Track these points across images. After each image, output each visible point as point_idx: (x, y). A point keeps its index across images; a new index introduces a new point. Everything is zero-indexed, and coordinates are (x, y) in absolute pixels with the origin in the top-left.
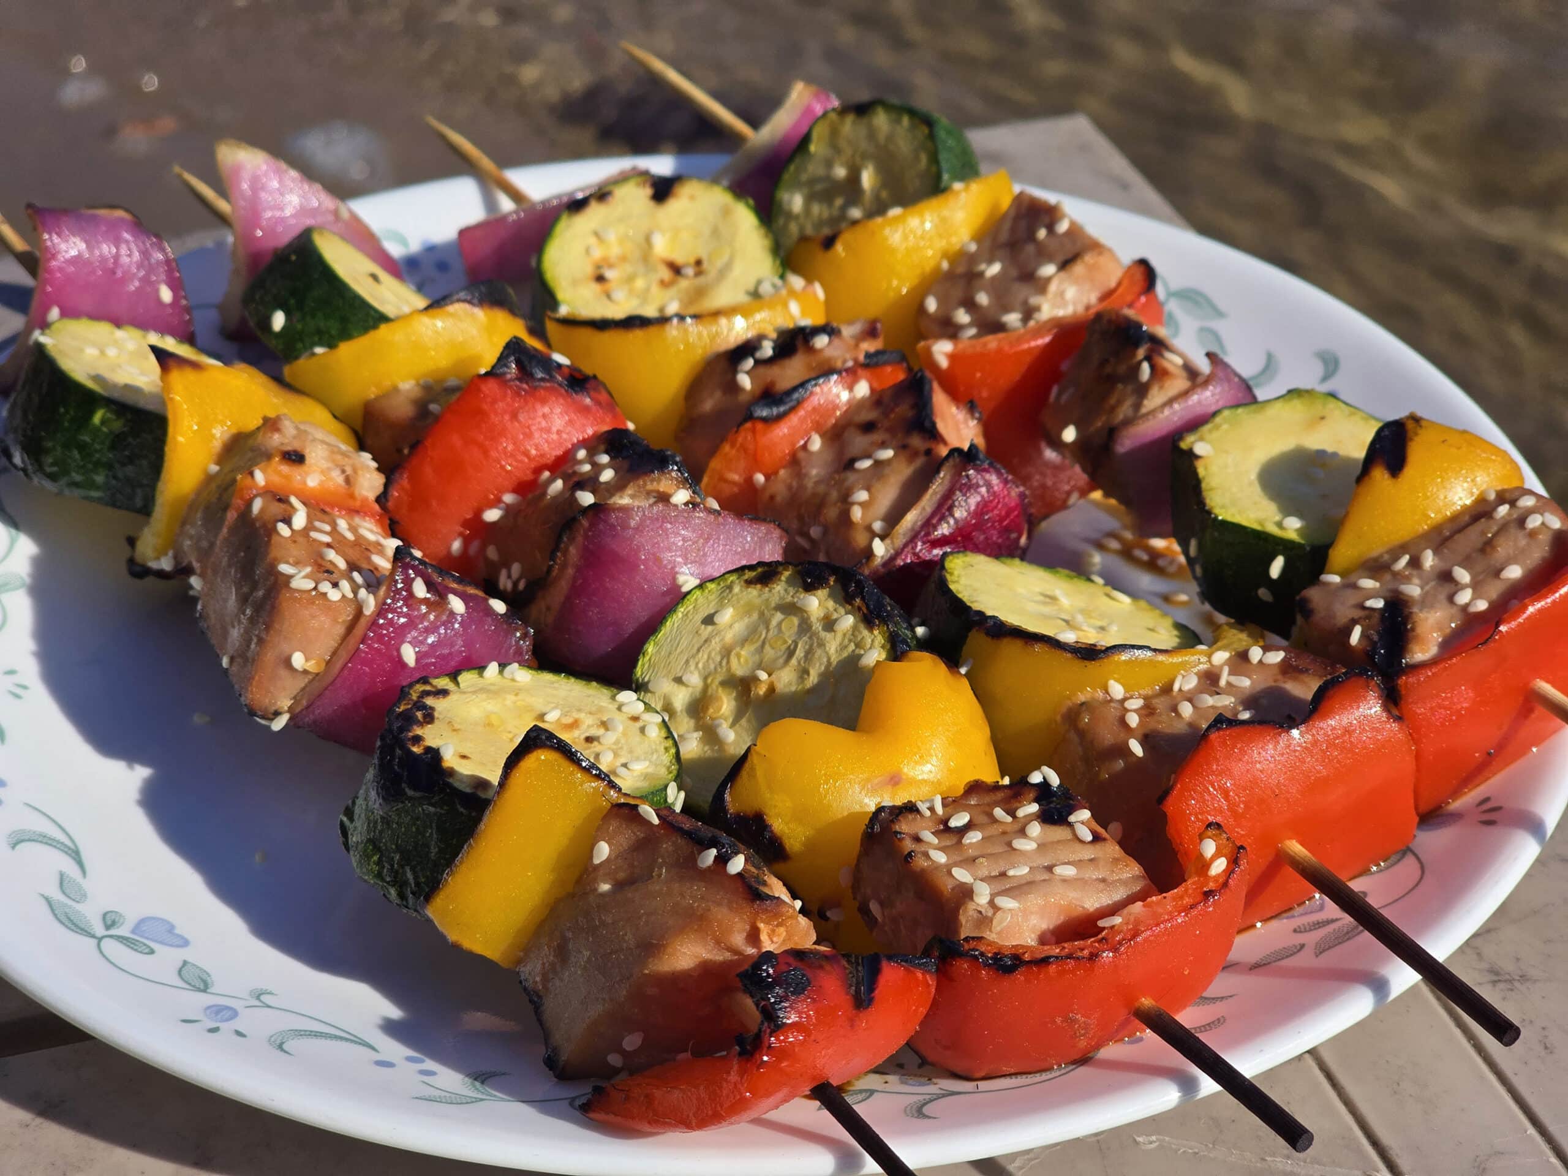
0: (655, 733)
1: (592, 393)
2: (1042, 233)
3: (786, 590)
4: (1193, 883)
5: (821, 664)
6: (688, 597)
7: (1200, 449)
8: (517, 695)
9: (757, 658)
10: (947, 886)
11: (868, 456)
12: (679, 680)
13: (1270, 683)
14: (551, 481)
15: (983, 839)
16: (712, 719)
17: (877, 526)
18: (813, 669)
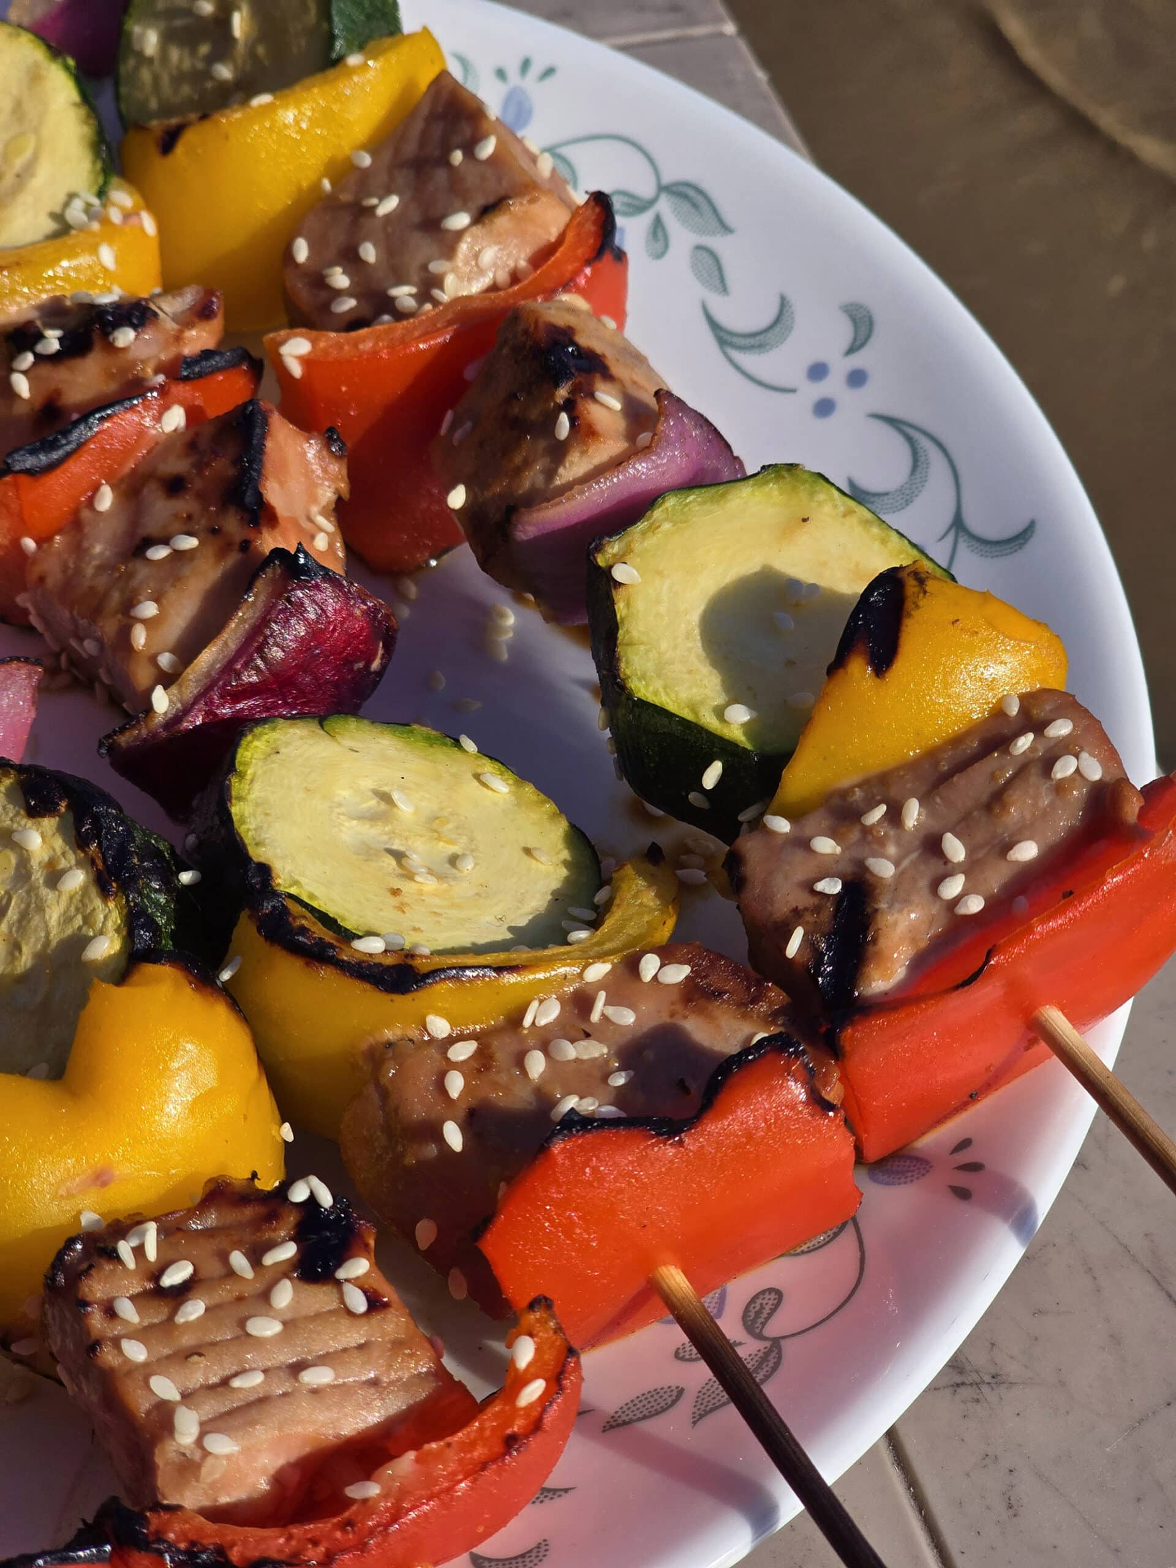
2: (457, 157)
4: (496, 1416)
5: (37, 940)
7: (620, 573)
10: (142, 1406)
11: (165, 541)
13: (665, 1018)
15: (207, 1310)
17: (165, 660)
18: (27, 944)
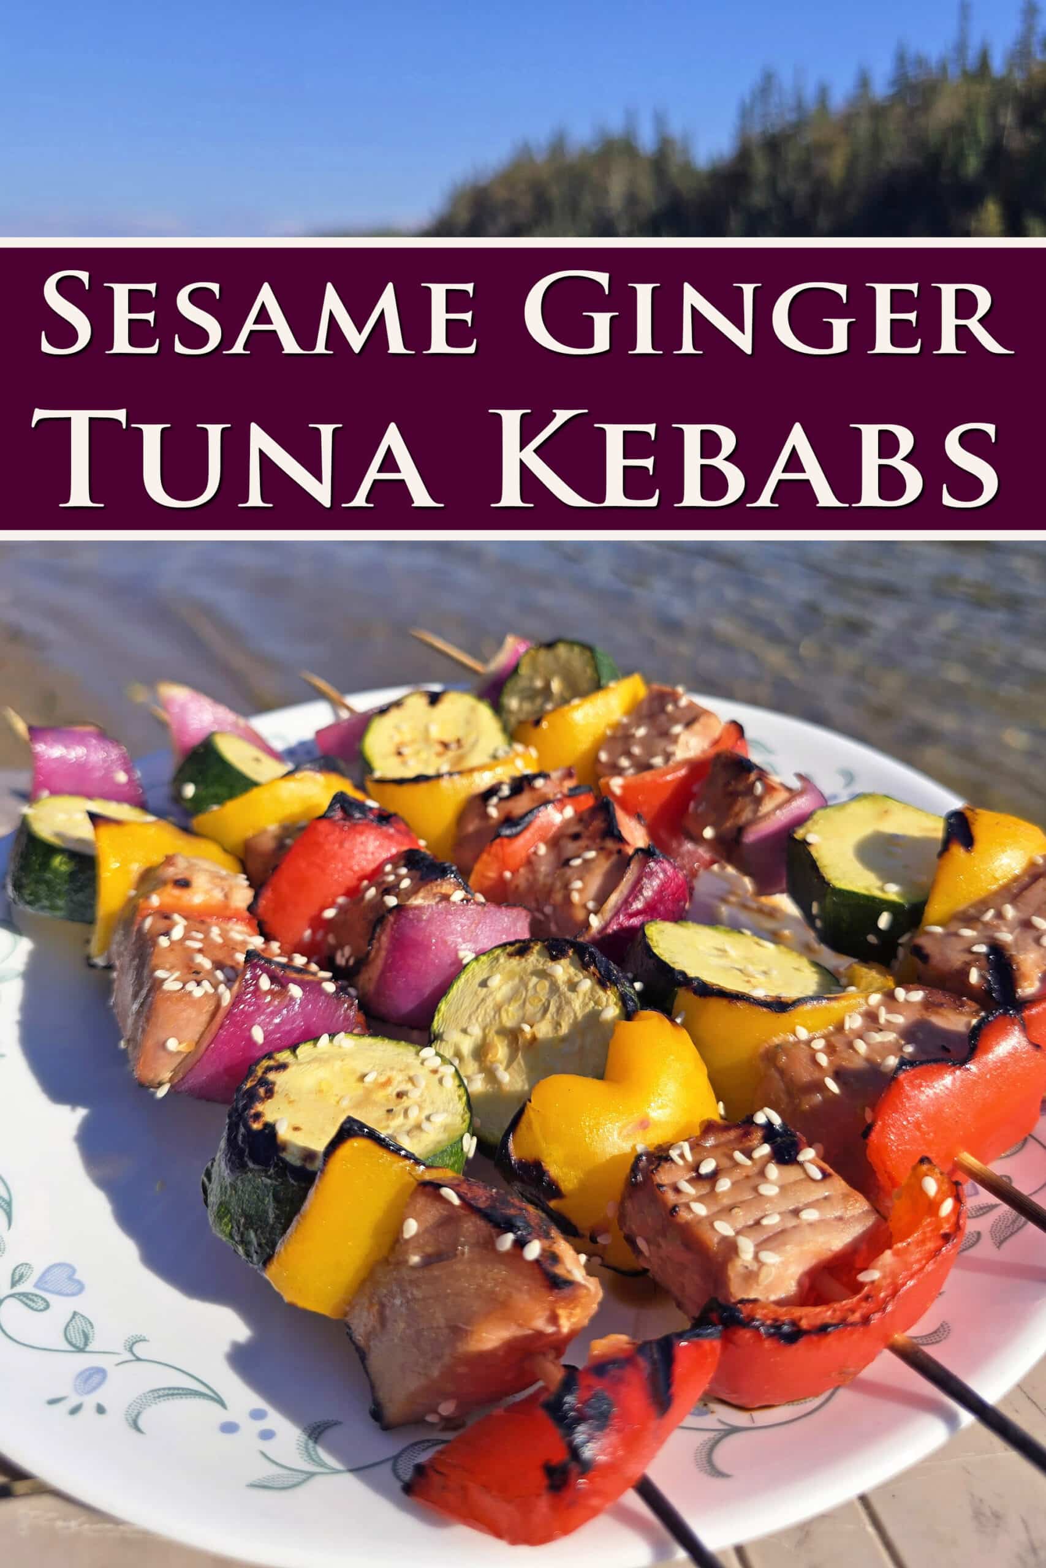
0: (450, 1083)
1: (395, 825)
2: (670, 708)
3: (537, 960)
4: (931, 1224)
5: (569, 1019)
6: (468, 966)
7: (810, 839)
8: (342, 1060)
9: (521, 1013)
10: (713, 1241)
11: (578, 856)
12: (465, 1031)
14: (368, 888)
15: (732, 1184)
16: (492, 1063)
17: (591, 905)
18: (564, 1021)
